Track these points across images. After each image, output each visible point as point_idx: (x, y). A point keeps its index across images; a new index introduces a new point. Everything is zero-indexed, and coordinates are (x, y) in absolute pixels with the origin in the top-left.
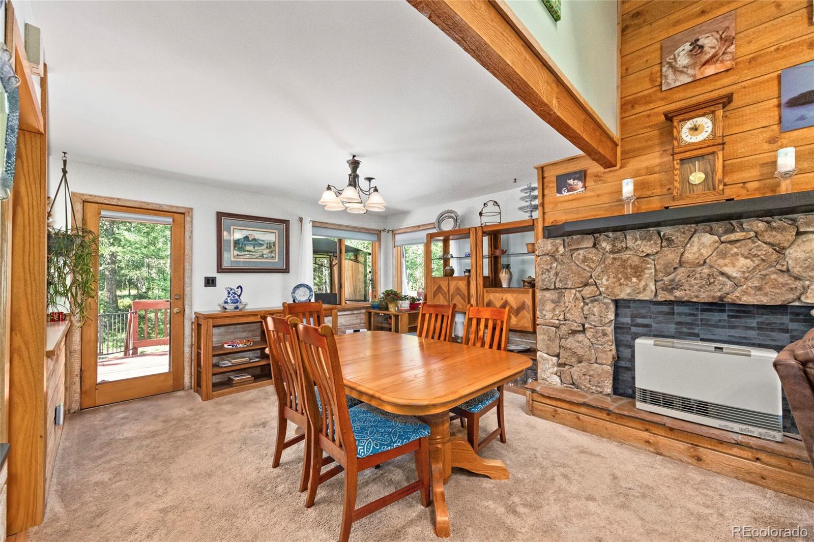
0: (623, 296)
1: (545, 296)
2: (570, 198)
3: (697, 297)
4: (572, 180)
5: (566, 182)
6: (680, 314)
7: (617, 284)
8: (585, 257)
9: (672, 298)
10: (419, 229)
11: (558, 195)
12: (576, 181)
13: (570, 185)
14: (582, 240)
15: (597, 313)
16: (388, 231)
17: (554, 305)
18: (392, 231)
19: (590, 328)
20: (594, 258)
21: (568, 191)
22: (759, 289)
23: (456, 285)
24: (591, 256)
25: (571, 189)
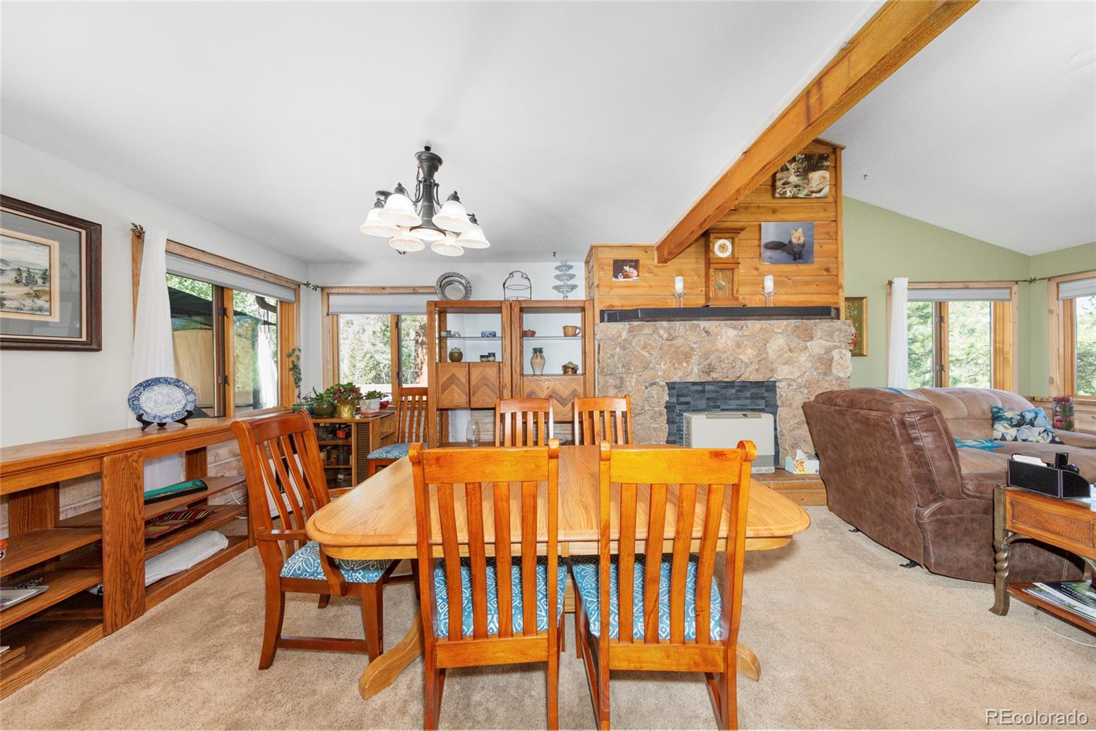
0: (676, 379)
1: (608, 382)
2: (625, 284)
3: (727, 377)
4: (628, 267)
5: (622, 269)
6: (709, 391)
7: (672, 368)
8: (645, 342)
9: (710, 379)
10: (383, 291)
11: (614, 280)
12: (632, 269)
13: (626, 271)
14: (643, 327)
15: (655, 396)
16: (315, 288)
17: (617, 391)
18: (322, 289)
19: (650, 410)
20: (654, 344)
21: (624, 277)
22: (757, 370)
23: (482, 372)
24: (651, 342)
25: (626, 276)
